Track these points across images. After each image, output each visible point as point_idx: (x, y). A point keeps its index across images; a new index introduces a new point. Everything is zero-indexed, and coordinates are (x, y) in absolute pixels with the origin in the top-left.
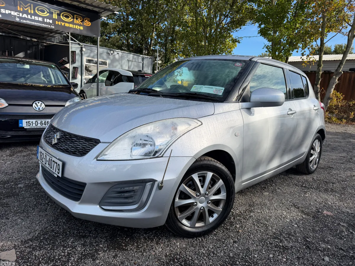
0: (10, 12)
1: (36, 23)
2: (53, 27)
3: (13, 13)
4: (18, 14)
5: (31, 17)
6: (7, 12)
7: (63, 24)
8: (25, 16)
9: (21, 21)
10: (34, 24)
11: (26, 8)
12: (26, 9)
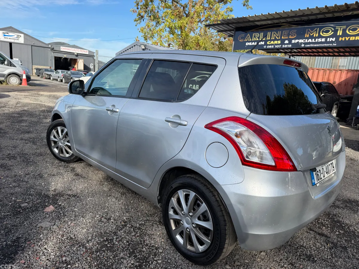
0: (298, 40)
1: (319, 44)
2: (335, 45)
3: (301, 41)
4: (304, 41)
5: (315, 40)
6: (297, 41)
7: (347, 39)
8: (310, 40)
9: (306, 46)
10: (317, 46)
11: (312, 33)
12: (311, 35)
